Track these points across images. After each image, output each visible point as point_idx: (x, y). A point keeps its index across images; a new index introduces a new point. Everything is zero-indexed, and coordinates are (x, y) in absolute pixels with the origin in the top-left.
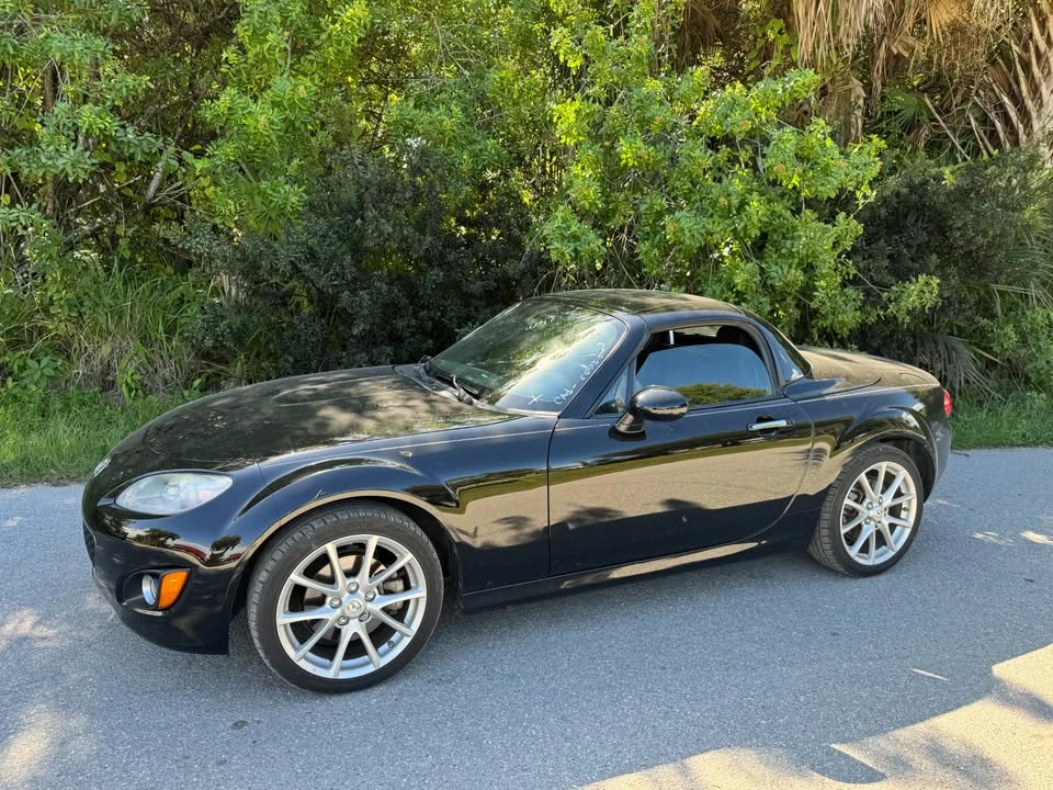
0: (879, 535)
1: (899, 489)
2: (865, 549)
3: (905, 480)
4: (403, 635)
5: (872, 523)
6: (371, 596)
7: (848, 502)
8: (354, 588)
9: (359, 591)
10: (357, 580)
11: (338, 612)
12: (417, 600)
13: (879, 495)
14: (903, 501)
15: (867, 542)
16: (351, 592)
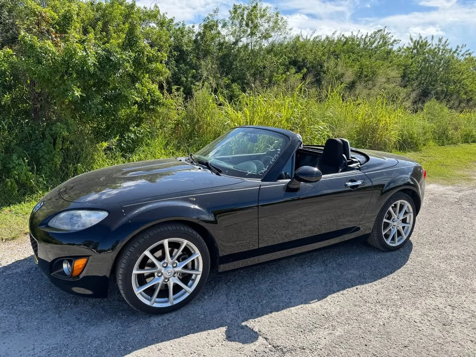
0: (399, 232)
1: (406, 211)
2: (393, 239)
3: (408, 207)
4: (197, 275)
5: (396, 227)
6: (175, 265)
7: (385, 220)
8: (165, 265)
9: (169, 265)
10: (166, 261)
11: (162, 278)
12: (197, 258)
13: (398, 215)
14: (408, 216)
15: (394, 236)
16: (165, 267)
